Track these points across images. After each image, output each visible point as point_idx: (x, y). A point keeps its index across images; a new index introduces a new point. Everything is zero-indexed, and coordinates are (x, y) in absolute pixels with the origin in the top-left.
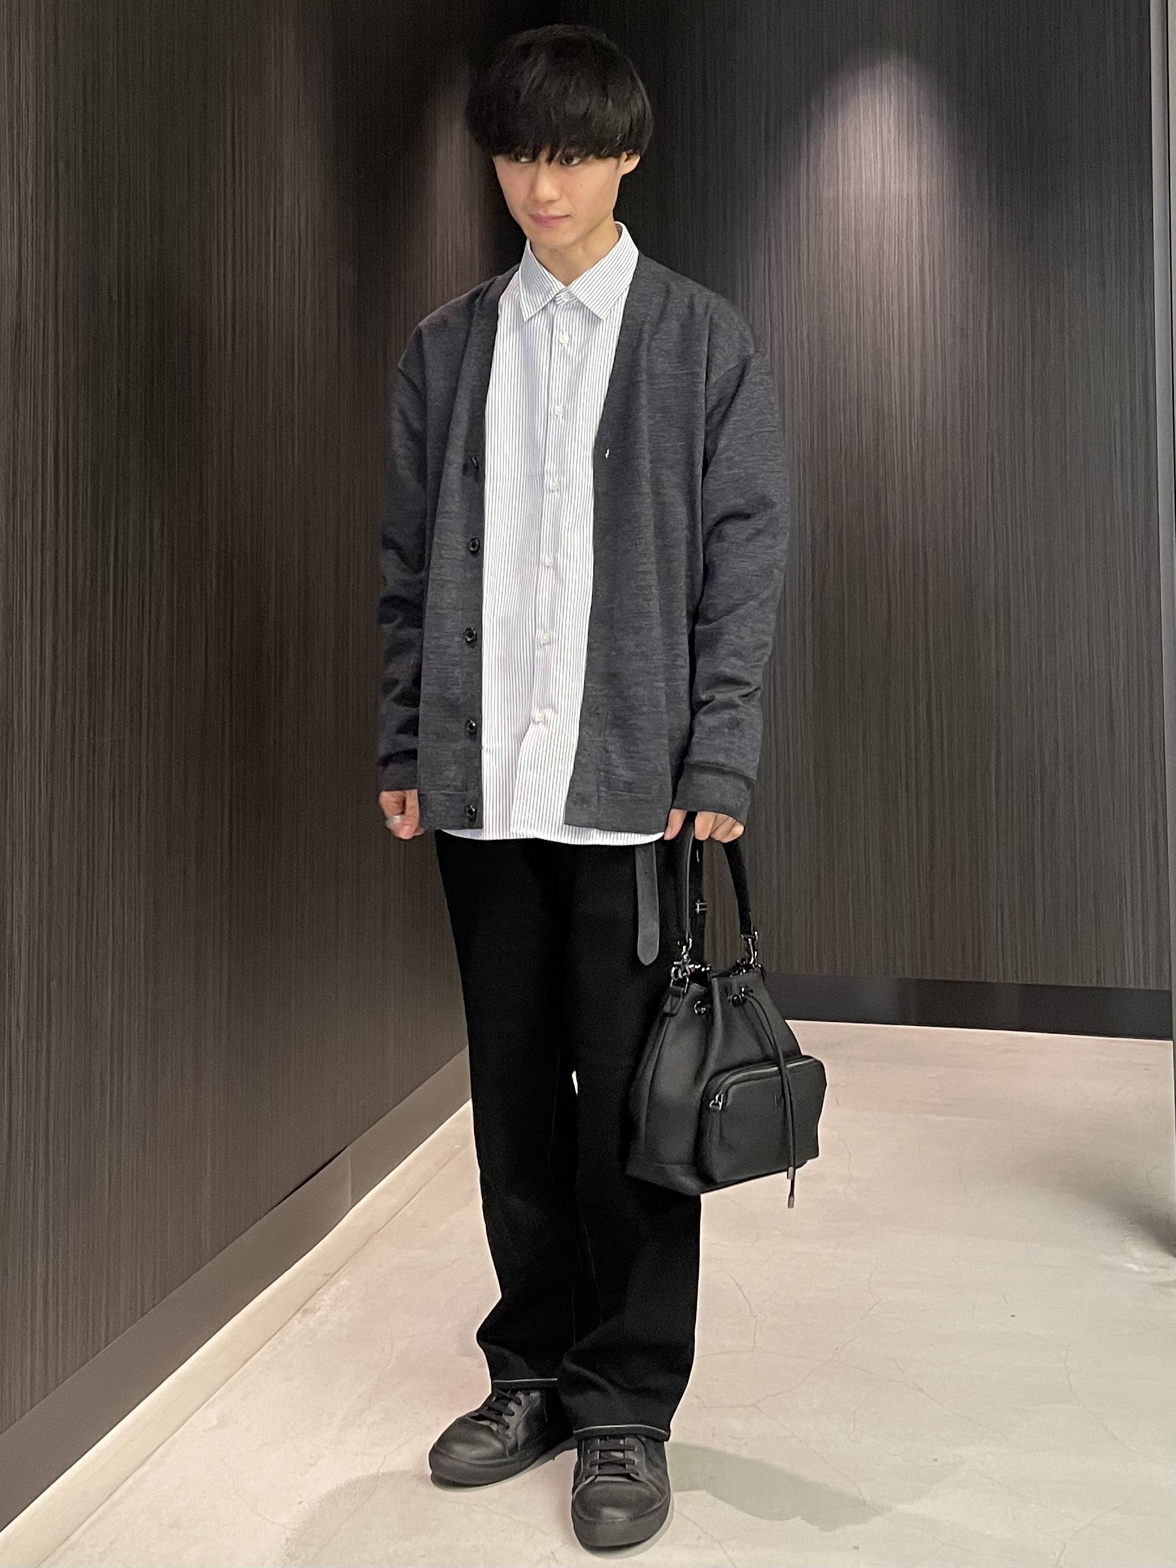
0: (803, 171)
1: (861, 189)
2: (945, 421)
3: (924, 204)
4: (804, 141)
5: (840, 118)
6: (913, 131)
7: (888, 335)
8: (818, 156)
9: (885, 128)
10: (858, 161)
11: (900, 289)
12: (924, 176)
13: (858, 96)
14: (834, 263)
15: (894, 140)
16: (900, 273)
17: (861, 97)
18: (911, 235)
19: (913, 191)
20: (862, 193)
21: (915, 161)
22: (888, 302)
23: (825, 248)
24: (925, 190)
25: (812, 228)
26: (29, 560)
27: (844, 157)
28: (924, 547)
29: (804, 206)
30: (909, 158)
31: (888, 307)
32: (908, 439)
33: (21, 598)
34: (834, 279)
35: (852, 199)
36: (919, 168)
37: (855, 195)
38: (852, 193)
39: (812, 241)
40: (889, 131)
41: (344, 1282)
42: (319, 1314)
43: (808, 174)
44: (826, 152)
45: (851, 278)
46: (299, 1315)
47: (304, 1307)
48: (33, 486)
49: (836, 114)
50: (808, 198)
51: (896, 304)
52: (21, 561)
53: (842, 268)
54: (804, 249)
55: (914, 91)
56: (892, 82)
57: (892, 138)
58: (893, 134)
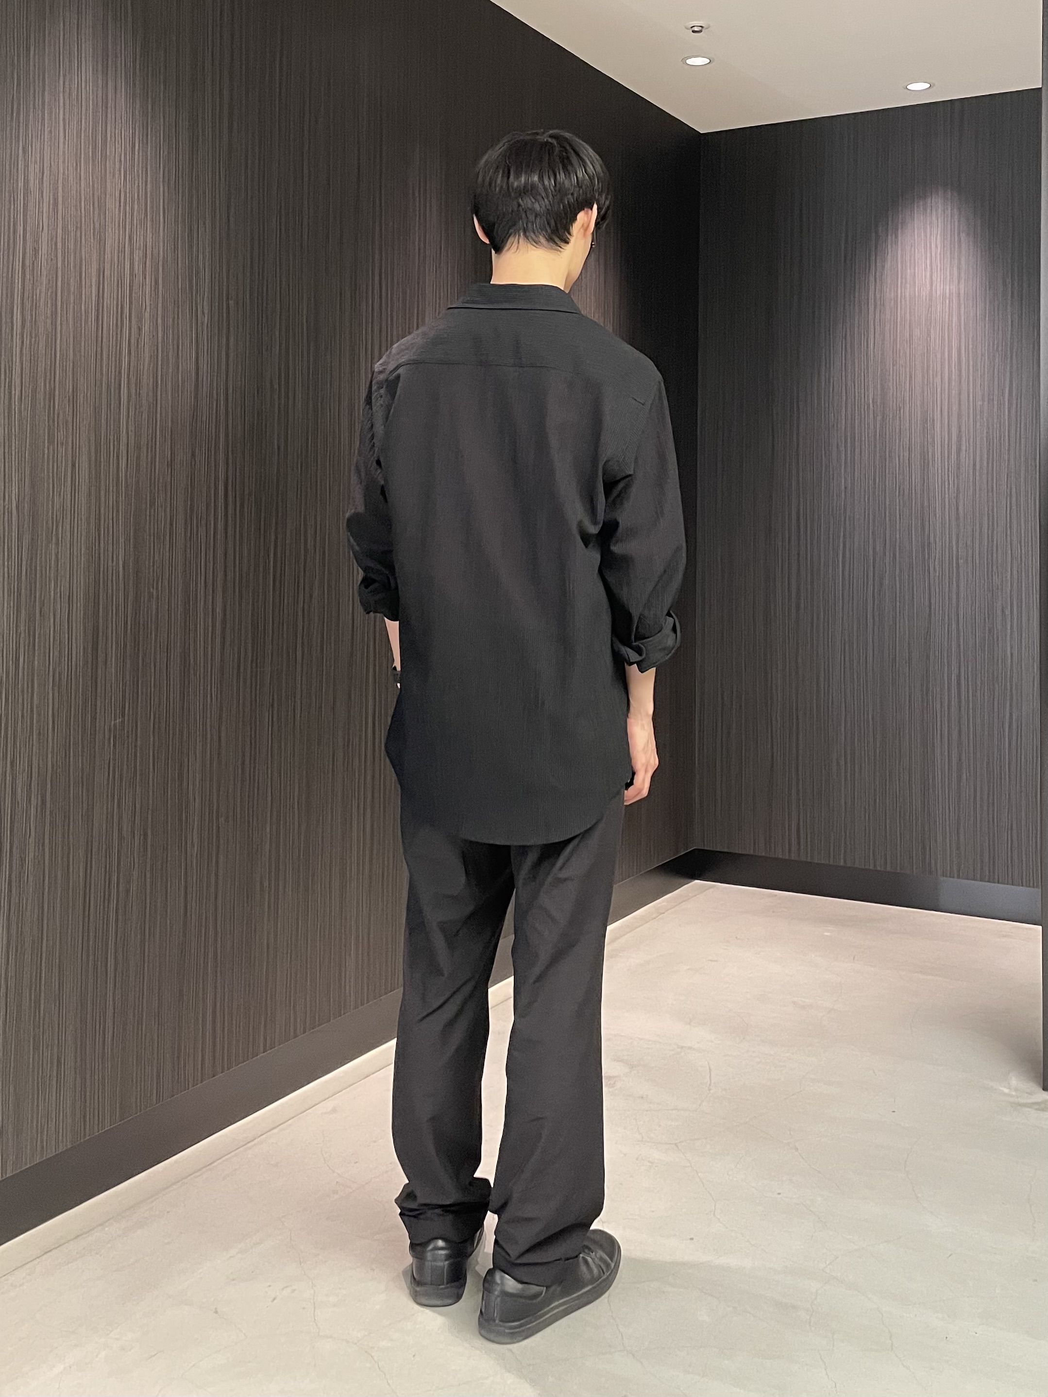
1: (915, 291)
2: (974, 465)
6: (954, 247)
7: (933, 398)
9: (933, 244)
10: (912, 271)
11: (942, 364)
12: (962, 281)
13: (914, 218)
14: (893, 346)
15: (940, 254)
16: (943, 354)
17: (916, 223)
18: (951, 324)
19: (954, 291)
20: (915, 294)
21: (955, 269)
23: (887, 336)
24: (963, 291)
25: (877, 321)
27: (902, 267)
28: (957, 559)
29: (872, 302)
30: (951, 266)
31: (933, 379)
32: (946, 478)
34: (893, 358)
35: (908, 299)
36: (959, 274)
38: (908, 295)
39: (877, 328)
40: (936, 247)
43: (875, 281)
44: (889, 264)
45: (906, 357)
48: (207, 506)
50: (875, 299)
51: (939, 377)
52: (197, 553)
53: (900, 350)
54: (872, 337)
55: (956, 217)
56: (940, 210)
57: (939, 252)
58: (939, 249)
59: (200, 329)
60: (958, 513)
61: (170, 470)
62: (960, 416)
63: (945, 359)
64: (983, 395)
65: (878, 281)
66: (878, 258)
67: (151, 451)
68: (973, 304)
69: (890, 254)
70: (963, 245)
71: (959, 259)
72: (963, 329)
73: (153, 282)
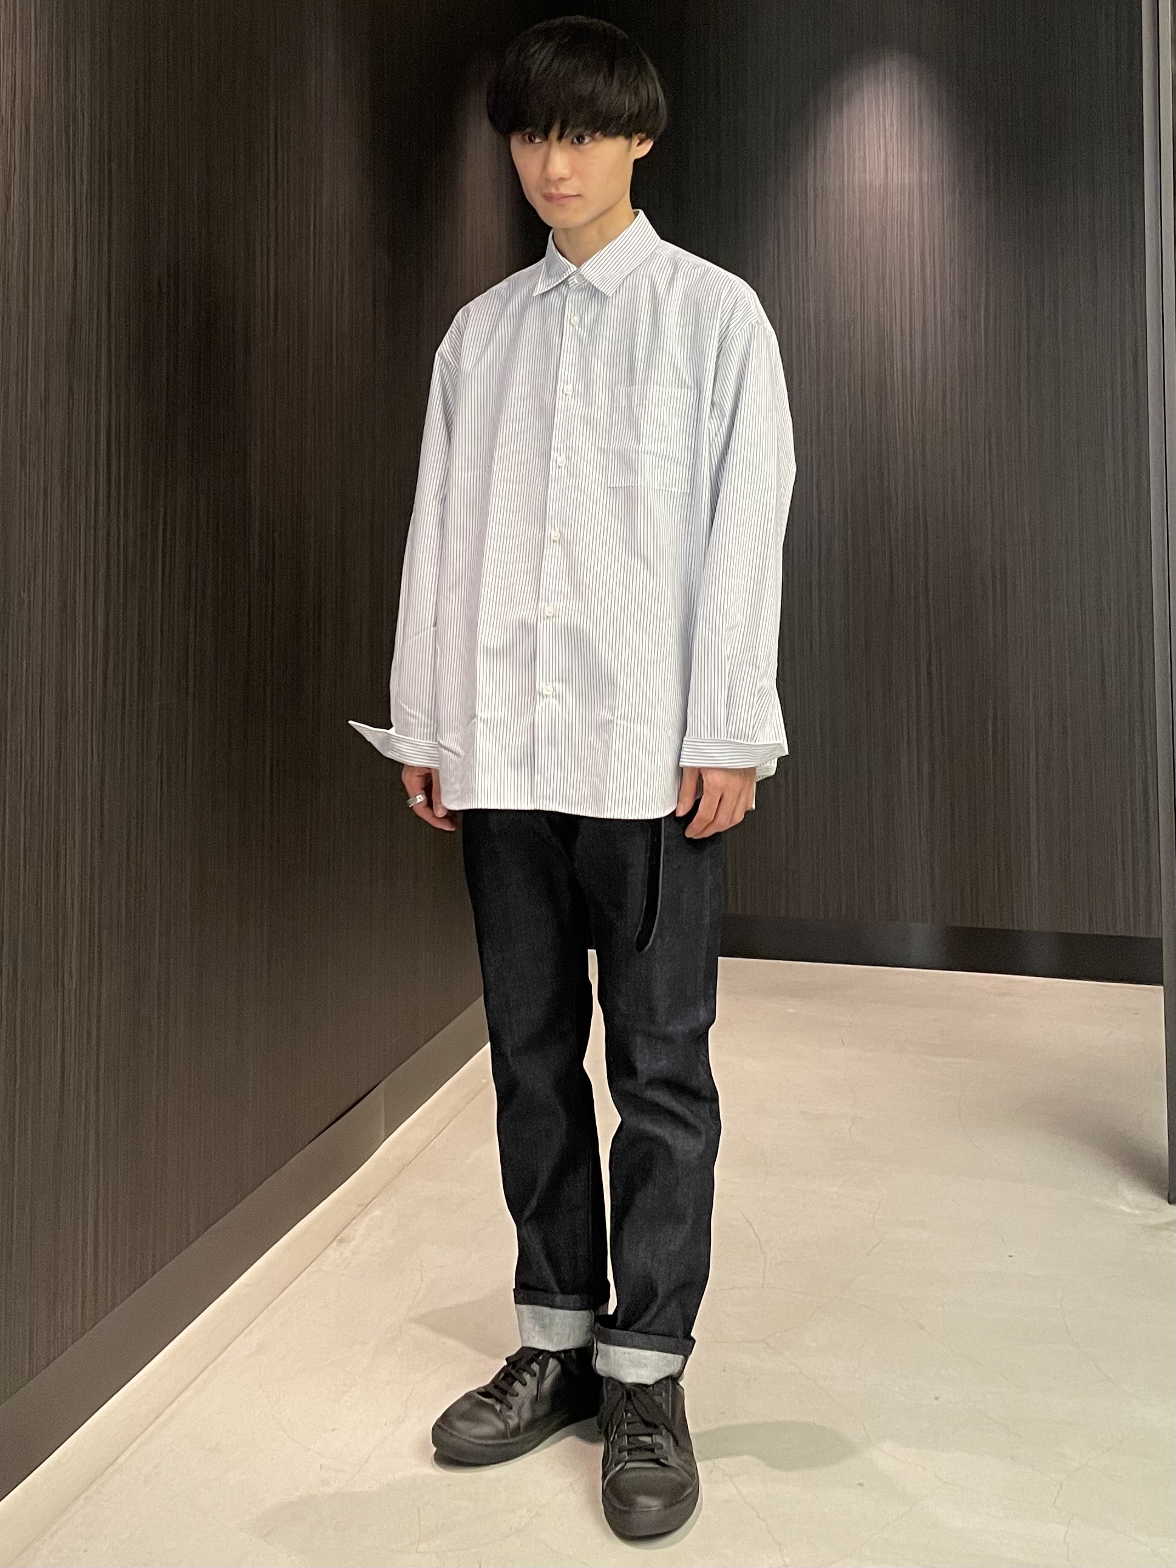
0: (811, 162)
1: (865, 180)
2: (944, 398)
3: (925, 192)
4: (811, 137)
5: (845, 113)
6: (914, 125)
7: (891, 316)
8: (825, 148)
9: (888, 121)
10: (862, 154)
11: (902, 274)
12: (925, 169)
13: (863, 90)
14: (839, 248)
15: (897, 134)
16: (902, 257)
17: (865, 94)
18: (913, 222)
19: (915, 180)
20: (866, 184)
21: (916, 153)
22: (890, 284)
23: (832, 233)
24: (926, 180)
25: (819, 215)
27: (849, 150)
28: (925, 517)
29: (811, 195)
30: (911, 150)
31: (890, 290)
32: (909, 416)
33: (75, 573)
34: (840, 262)
36: (921, 159)
37: (859, 184)
38: (857, 182)
39: (819, 226)
40: (892, 125)
41: (376, 1213)
42: (353, 1243)
43: (815, 165)
44: (832, 144)
45: (856, 263)
46: (334, 1244)
47: (339, 1238)
48: (87, 467)
49: (841, 111)
50: (815, 187)
51: (898, 287)
52: (75, 538)
53: (847, 253)
54: (811, 236)
55: (916, 86)
56: (895, 77)
57: (895, 131)
58: (895, 128)
59: (78, 201)
60: (924, 458)
61: (43, 412)
62: (924, 335)
63: (905, 266)
64: (953, 311)
65: (818, 162)
66: (818, 138)
67: (22, 385)
68: (939, 198)
69: (832, 131)
70: (925, 124)
71: (921, 142)
72: (926, 229)
73: (24, 130)
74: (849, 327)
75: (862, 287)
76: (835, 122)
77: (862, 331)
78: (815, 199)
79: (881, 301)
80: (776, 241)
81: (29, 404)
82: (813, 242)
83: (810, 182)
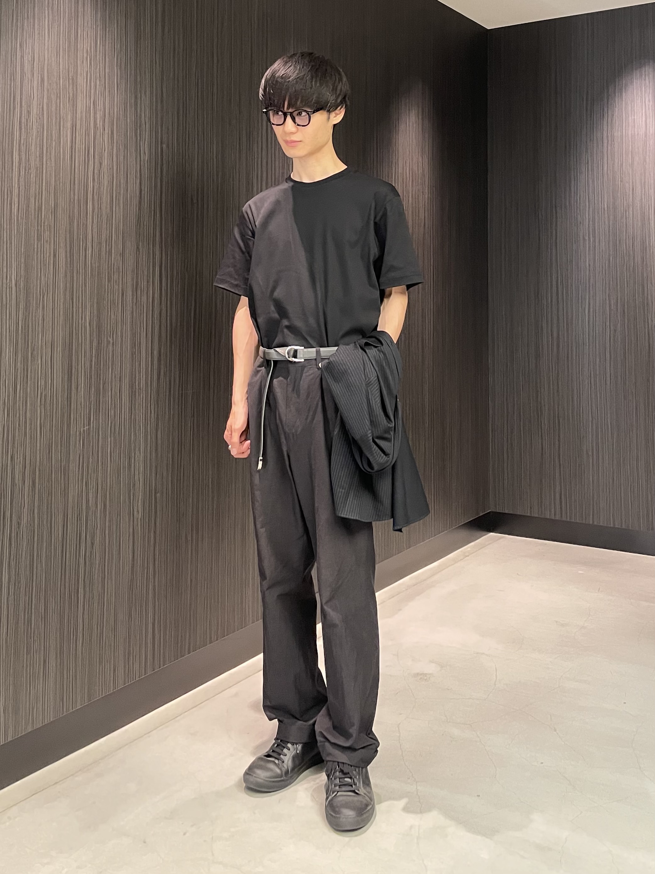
0: (605, 123)
1: (635, 131)
4: (606, 109)
5: (624, 98)
8: (613, 115)
9: (647, 100)
10: (633, 117)
14: (621, 169)
17: (635, 85)
20: (635, 133)
22: (648, 188)
23: (616, 161)
25: (609, 152)
26: (145, 314)
27: (626, 115)
29: (605, 141)
31: (648, 191)
33: (140, 330)
34: (621, 177)
35: (630, 137)
37: (631, 134)
40: (649, 101)
43: (607, 125)
44: (616, 113)
45: (629, 177)
48: (148, 282)
49: (621, 94)
50: (607, 137)
52: (141, 314)
53: (625, 171)
56: (651, 76)
57: (651, 105)
58: (651, 102)
59: (142, 163)
61: (121, 258)
65: (609, 124)
66: (609, 110)
67: (109, 246)
73: (110, 132)
74: (626, 212)
75: (633, 189)
76: (618, 102)
77: (633, 214)
78: (608, 143)
79: (643, 197)
80: (586, 165)
81: (113, 255)
82: (606, 165)
83: (605, 134)
